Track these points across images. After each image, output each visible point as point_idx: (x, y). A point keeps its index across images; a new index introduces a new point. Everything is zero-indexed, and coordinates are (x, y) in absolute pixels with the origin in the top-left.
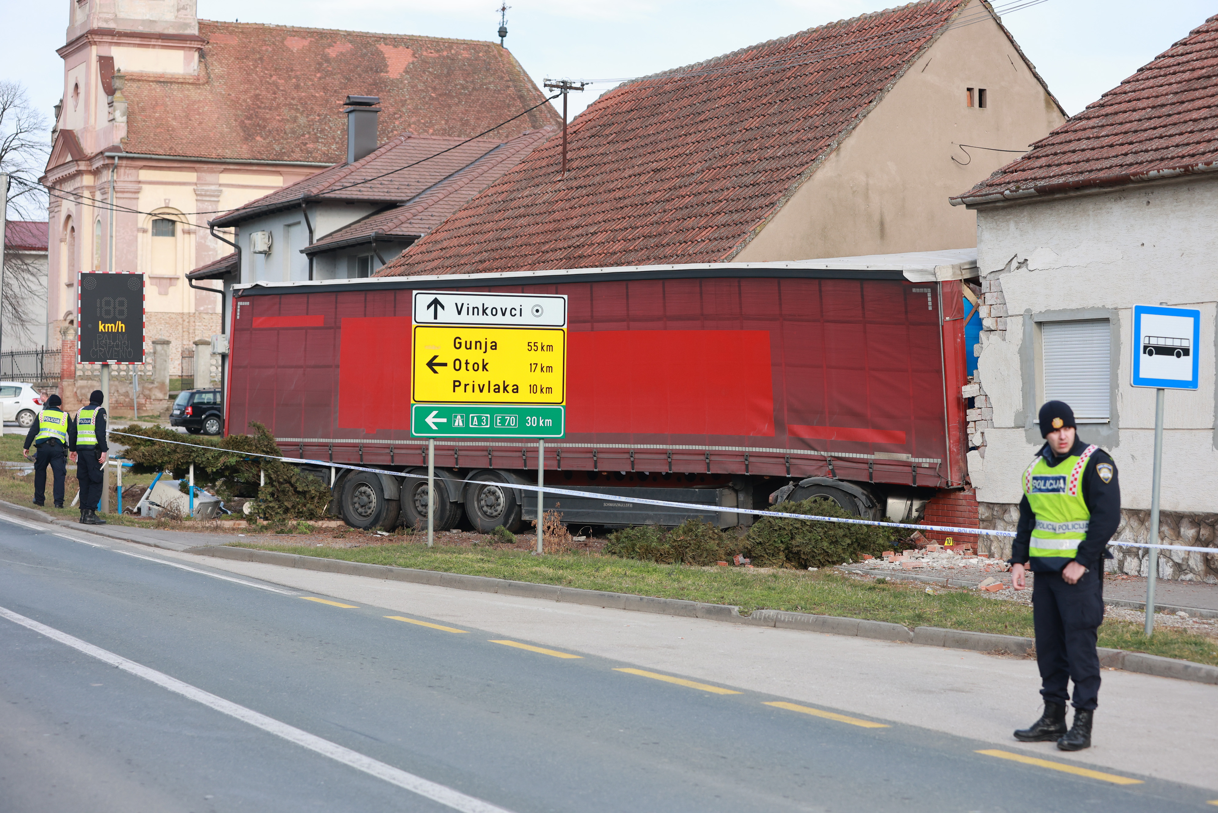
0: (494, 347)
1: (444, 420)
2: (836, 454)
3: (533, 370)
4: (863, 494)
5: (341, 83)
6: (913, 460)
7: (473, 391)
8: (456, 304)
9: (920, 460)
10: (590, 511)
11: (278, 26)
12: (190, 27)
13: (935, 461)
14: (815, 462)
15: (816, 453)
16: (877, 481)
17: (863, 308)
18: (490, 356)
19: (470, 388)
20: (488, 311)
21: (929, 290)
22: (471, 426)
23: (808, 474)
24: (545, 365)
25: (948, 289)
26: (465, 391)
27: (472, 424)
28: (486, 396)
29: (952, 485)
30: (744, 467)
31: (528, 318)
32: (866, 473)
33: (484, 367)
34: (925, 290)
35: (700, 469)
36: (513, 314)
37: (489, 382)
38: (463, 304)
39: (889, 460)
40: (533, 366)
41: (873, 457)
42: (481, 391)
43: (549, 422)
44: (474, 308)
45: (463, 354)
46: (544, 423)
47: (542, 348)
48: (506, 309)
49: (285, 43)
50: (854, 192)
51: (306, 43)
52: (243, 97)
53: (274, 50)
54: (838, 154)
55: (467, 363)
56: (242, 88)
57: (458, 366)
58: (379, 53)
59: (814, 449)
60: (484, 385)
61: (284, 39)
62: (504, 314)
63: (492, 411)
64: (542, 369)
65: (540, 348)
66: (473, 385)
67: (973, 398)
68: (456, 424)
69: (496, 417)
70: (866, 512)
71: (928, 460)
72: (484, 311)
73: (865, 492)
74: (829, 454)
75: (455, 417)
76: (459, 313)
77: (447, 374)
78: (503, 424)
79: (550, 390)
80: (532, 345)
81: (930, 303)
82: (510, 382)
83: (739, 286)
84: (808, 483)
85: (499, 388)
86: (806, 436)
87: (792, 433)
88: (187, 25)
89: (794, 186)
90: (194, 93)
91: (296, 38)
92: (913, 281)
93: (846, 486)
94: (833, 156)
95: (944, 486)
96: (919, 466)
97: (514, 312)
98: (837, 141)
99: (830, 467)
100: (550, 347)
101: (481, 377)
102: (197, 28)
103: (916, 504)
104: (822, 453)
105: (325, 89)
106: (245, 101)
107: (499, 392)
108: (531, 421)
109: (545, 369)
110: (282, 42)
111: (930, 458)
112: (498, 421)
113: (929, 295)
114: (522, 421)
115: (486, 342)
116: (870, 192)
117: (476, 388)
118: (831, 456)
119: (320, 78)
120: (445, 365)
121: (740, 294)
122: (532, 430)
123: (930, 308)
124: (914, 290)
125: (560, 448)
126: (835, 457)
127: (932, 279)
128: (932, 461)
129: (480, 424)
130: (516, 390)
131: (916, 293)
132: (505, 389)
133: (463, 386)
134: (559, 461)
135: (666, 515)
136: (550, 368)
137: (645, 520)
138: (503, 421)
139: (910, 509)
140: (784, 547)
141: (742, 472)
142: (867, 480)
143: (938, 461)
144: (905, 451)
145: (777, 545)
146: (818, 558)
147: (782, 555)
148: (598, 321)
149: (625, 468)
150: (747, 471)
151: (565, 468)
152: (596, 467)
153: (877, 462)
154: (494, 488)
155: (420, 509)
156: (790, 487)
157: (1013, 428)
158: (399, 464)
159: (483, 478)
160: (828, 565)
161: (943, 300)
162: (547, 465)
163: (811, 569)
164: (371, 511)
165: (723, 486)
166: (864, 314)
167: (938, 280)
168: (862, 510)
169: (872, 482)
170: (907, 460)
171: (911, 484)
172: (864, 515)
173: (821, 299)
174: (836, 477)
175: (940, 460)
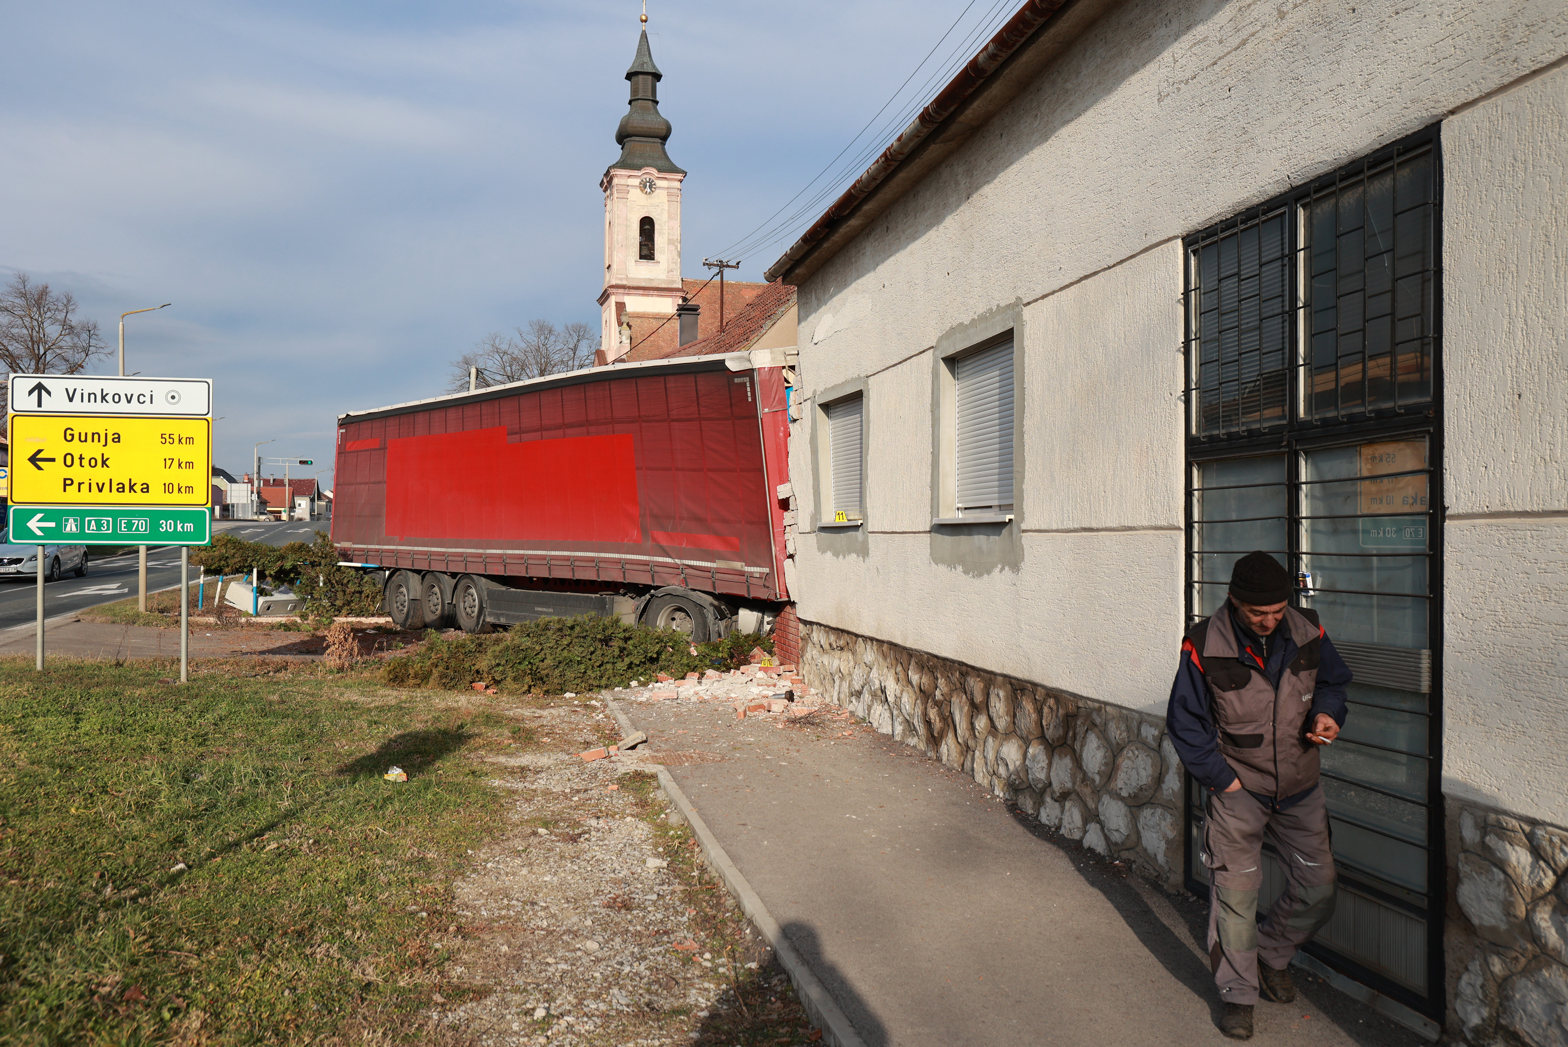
0: (117, 439)
1: (53, 525)
2: (687, 562)
3: (168, 466)
4: (711, 604)
6: (746, 569)
7: (90, 491)
8: (67, 390)
9: (752, 569)
12: (675, 282)
13: (764, 570)
14: (671, 570)
15: (672, 561)
16: (720, 591)
17: (698, 404)
18: (111, 450)
19: (85, 487)
20: (109, 398)
22: (87, 531)
23: (666, 582)
24: (183, 460)
25: (765, 377)
26: (79, 491)
27: (89, 529)
28: (106, 496)
29: (780, 598)
30: (622, 574)
31: (161, 406)
32: (710, 582)
33: (104, 463)
34: (745, 380)
35: (593, 576)
36: (141, 401)
37: (111, 480)
38: (75, 390)
39: (727, 569)
40: (168, 463)
41: (714, 565)
42: (100, 490)
43: (189, 526)
44: (90, 394)
45: (76, 447)
46: (183, 527)
47: (180, 440)
48: (132, 395)
49: (743, 293)
55: (81, 458)
57: (69, 460)
59: (671, 556)
60: (103, 484)
61: (740, 290)
62: (129, 402)
63: (115, 515)
64: (180, 465)
65: (177, 440)
66: (90, 484)
67: (788, 499)
68: (68, 529)
69: (121, 521)
70: (714, 624)
71: (758, 569)
72: (103, 398)
73: (716, 603)
74: (682, 562)
75: (67, 520)
76: (71, 400)
77: (55, 472)
78: (130, 529)
79: (189, 489)
80: (167, 437)
81: (749, 394)
82: (138, 481)
83: (610, 389)
84: (663, 592)
85: (123, 488)
86: (664, 544)
87: (653, 539)
92: (733, 370)
93: (696, 596)
95: (773, 598)
96: (751, 575)
97: (142, 399)
99: (683, 576)
100: (190, 440)
101: (100, 475)
102: (680, 283)
103: (768, 618)
104: (676, 561)
107: (123, 491)
108: (166, 525)
109: (183, 465)
111: (756, 566)
112: (123, 525)
113: (748, 385)
114: (154, 526)
115: (106, 434)
117: (94, 487)
118: (683, 564)
120: (53, 460)
121: (610, 397)
122: (167, 536)
123: (750, 400)
124: (736, 380)
125: (505, 554)
126: (686, 565)
127: (747, 366)
128: (762, 570)
129: (98, 529)
130: (146, 489)
131: (738, 384)
132: (131, 488)
133: (76, 485)
134: (505, 566)
136: (190, 464)
138: (129, 525)
139: (762, 622)
140: (531, 669)
141: (620, 580)
142: (711, 590)
143: (766, 570)
144: (740, 560)
145: (522, 667)
146: (576, 682)
147: (528, 679)
148: (524, 432)
149: (545, 574)
150: (625, 579)
151: (508, 574)
152: (527, 573)
153: (718, 571)
154: (473, 591)
155: (433, 608)
156: (648, 596)
157: (810, 533)
158: (416, 568)
159: (464, 582)
160: (596, 689)
161: (761, 389)
162: (498, 571)
163: (568, 695)
164: (405, 609)
165: (618, 593)
166: (699, 410)
167: (754, 367)
168: (710, 622)
169: (716, 592)
170: (741, 569)
171: (746, 595)
172: (713, 627)
173: (667, 396)
174: (687, 586)
175: (768, 569)
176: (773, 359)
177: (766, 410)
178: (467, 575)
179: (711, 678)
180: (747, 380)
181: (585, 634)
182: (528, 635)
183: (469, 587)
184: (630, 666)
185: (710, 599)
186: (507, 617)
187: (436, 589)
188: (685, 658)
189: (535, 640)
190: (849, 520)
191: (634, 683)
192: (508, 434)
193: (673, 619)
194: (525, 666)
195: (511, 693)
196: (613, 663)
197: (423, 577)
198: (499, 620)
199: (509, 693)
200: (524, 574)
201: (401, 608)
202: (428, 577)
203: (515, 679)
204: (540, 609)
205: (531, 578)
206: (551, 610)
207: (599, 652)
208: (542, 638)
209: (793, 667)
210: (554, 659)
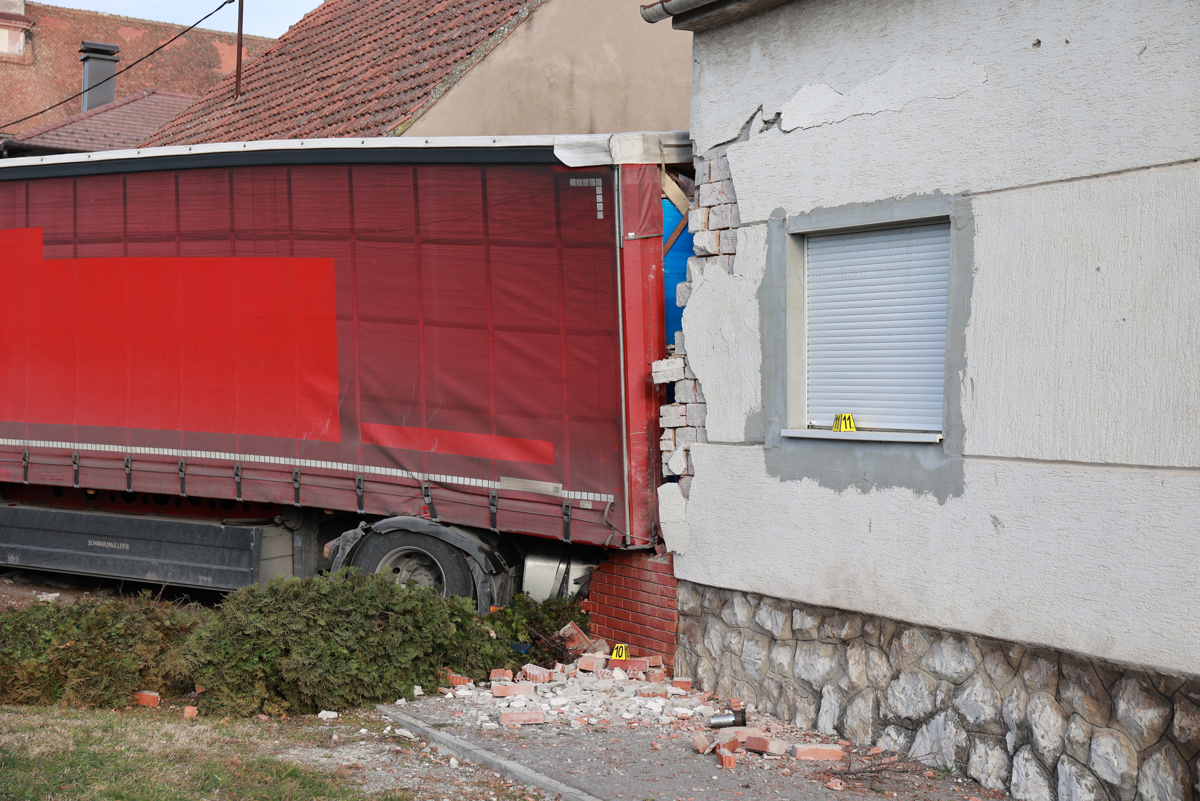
2: (437, 478)
4: (481, 549)
5: (172, 74)
6: (565, 494)
9: (578, 495)
10: (69, 551)
11: (111, 15)
12: (15, 6)
13: (604, 497)
14: (403, 489)
15: (405, 474)
16: (504, 529)
17: (486, 216)
21: (599, 181)
23: (392, 510)
25: (632, 180)
29: (632, 544)
30: (292, 493)
32: (485, 513)
34: (593, 182)
35: (226, 492)
39: (525, 492)
41: (497, 485)
49: (118, 32)
50: (551, 85)
51: (140, 34)
52: (70, 81)
53: (106, 38)
54: (529, 28)
56: (69, 71)
58: (213, 49)
61: (117, 28)
67: (672, 384)
70: (485, 582)
71: (591, 496)
73: (486, 547)
74: (426, 477)
81: (600, 207)
83: (289, 180)
84: (387, 526)
86: (390, 445)
87: (368, 437)
88: (12, 5)
89: (459, 68)
90: (18, 73)
91: (130, 28)
92: (571, 165)
93: (453, 535)
94: (521, 28)
95: (618, 544)
96: (575, 505)
98: (529, 8)
99: (427, 500)
102: (23, 8)
103: (577, 571)
104: (415, 474)
105: (155, 79)
106: (71, 84)
110: (115, 31)
111: (594, 491)
113: (599, 190)
116: (575, 86)
118: (429, 481)
119: (151, 69)
121: (290, 193)
123: (600, 216)
124: (573, 182)
125: (28, 447)
126: (435, 483)
127: (603, 159)
128: (597, 497)
131: (576, 188)
134: (26, 468)
135: (176, 566)
137: (146, 572)
139: (565, 580)
141: (289, 501)
142: (486, 525)
143: (611, 498)
144: (554, 477)
147: (259, 689)
148: (84, 242)
149: (120, 485)
150: (297, 500)
152: (76, 481)
153: (503, 495)
156: (359, 532)
157: (742, 444)
160: (368, 704)
161: (625, 200)
162: (8, 475)
163: (324, 715)
165: (270, 522)
166: (486, 227)
167: (616, 163)
168: (478, 578)
169: (496, 530)
170: (556, 494)
171: (561, 538)
172: (482, 587)
173: (416, 200)
174: (436, 517)
175: (612, 496)
176: (646, 151)
177: (631, 235)
179: (535, 679)
180: (598, 183)
185: (476, 540)
186: (24, 554)
190: (858, 429)
191: (418, 691)
192: (46, 243)
193: (396, 571)
195: (233, 713)
198: (5, 559)
199: (226, 714)
200: (67, 483)
203: (238, 689)
204: (98, 544)
205: (85, 490)
206: (125, 546)
209: (659, 659)
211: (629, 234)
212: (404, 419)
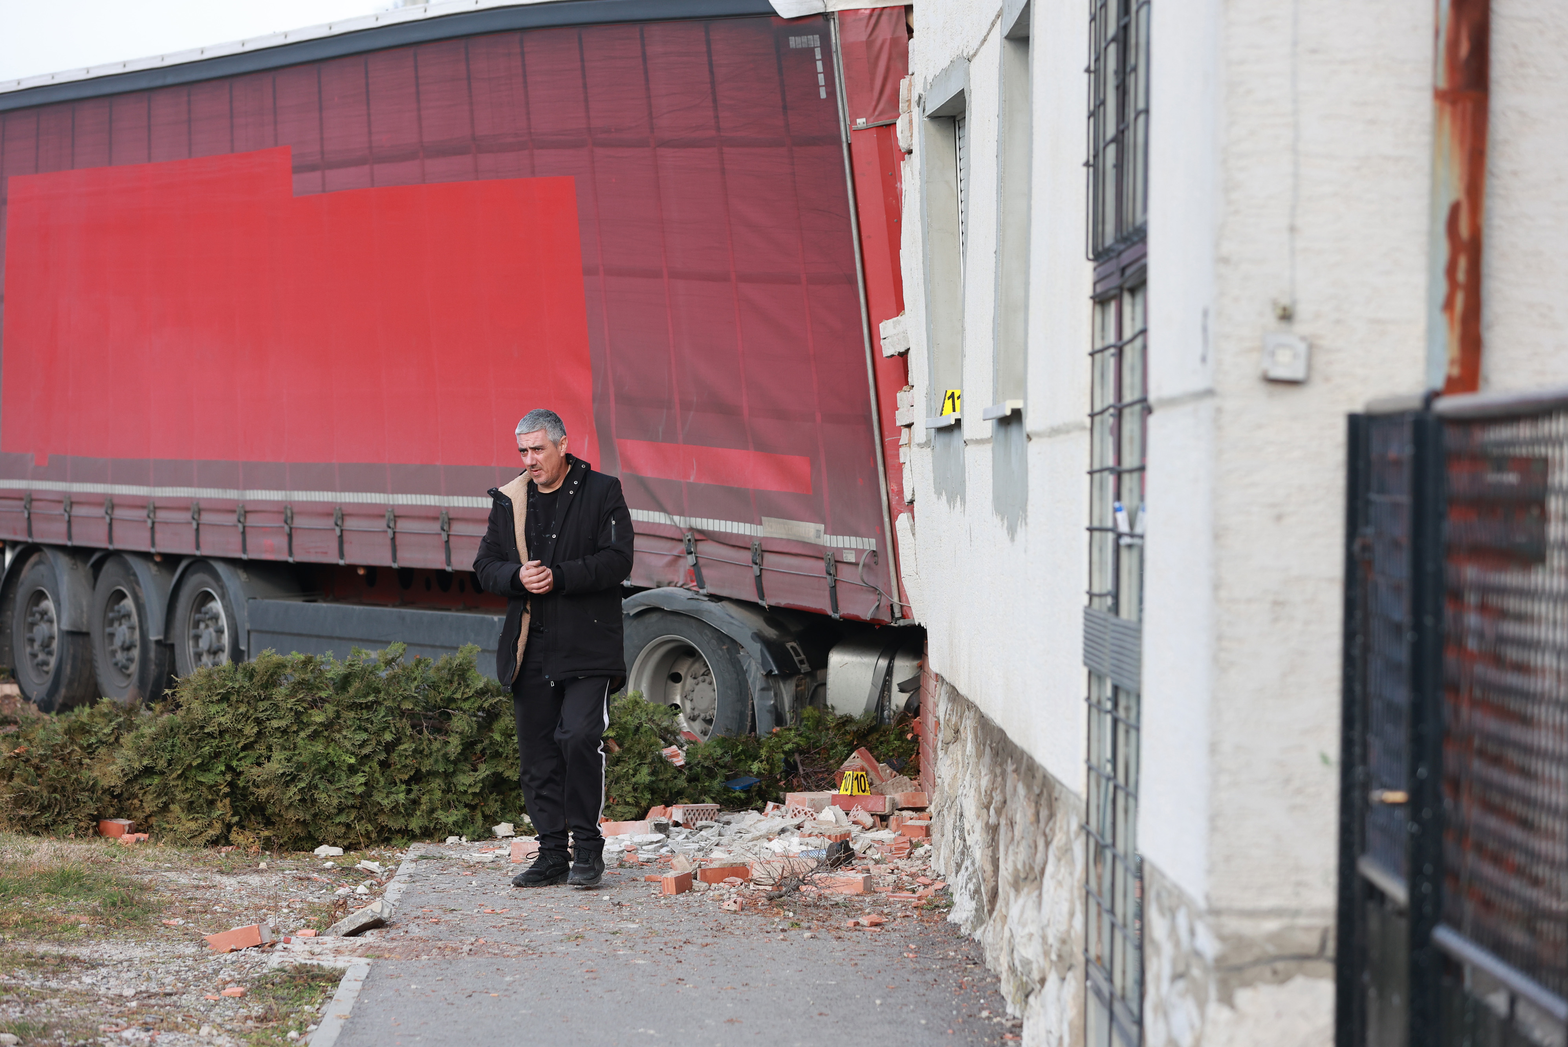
2: (703, 524)
4: (758, 636)
6: (828, 540)
9: (840, 541)
13: (866, 543)
14: (667, 544)
15: (667, 520)
16: (772, 602)
17: (715, 100)
21: (817, 38)
23: (649, 579)
25: (858, 36)
29: (903, 617)
32: (751, 576)
34: (810, 39)
39: (789, 541)
41: (760, 531)
59: (661, 508)
70: (766, 690)
71: (854, 542)
73: (770, 633)
74: (689, 522)
81: (821, 79)
83: (523, 55)
84: (638, 603)
86: (646, 474)
87: (626, 462)
92: (787, 16)
93: (716, 613)
95: (887, 618)
96: (839, 558)
99: (693, 560)
103: (902, 670)
104: (677, 519)
111: (856, 534)
113: (817, 54)
118: (694, 529)
121: (524, 75)
123: (822, 94)
124: (792, 42)
125: (289, 502)
126: (701, 532)
127: (815, 4)
128: (859, 543)
131: (796, 50)
134: (290, 536)
139: (887, 685)
140: (231, 784)
142: (754, 598)
143: (870, 544)
144: (814, 515)
145: (207, 778)
146: (342, 818)
147: (223, 808)
148: (331, 166)
149: (382, 558)
151: (300, 556)
152: (341, 554)
153: (769, 547)
154: (217, 606)
155: (120, 656)
158: (78, 542)
159: (197, 581)
160: (398, 840)
161: (848, 66)
163: (323, 850)
164: (53, 661)
166: (717, 117)
167: (829, 10)
168: (754, 683)
169: (763, 603)
170: (820, 542)
171: (830, 612)
172: (761, 698)
173: (647, 80)
174: (702, 588)
175: (873, 541)
177: (861, 122)
178: (201, 563)
180: (815, 40)
181: (371, 698)
182: (225, 698)
183: (207, 597)
184: (497, 783)
185: (755, 622)
187: (129, 603)
188: (645, 770)
189: (243, 709)
191: (503, 829)
192: (295, 170)
193: (676, 678)
194: (215, 776)
195: (181, 842)
196: (447, 776)
197: (97, 568)
199: (174, 842)
200: (332, 558)
201: (41, 657)
202: (109, 568)
203: (190, 807)
205: (352, 568)
207: (407, 746)
208: (261, 705)
209: (923, 797)
210: (289, 760)
211: (859, 121)
212: (660, 430)
